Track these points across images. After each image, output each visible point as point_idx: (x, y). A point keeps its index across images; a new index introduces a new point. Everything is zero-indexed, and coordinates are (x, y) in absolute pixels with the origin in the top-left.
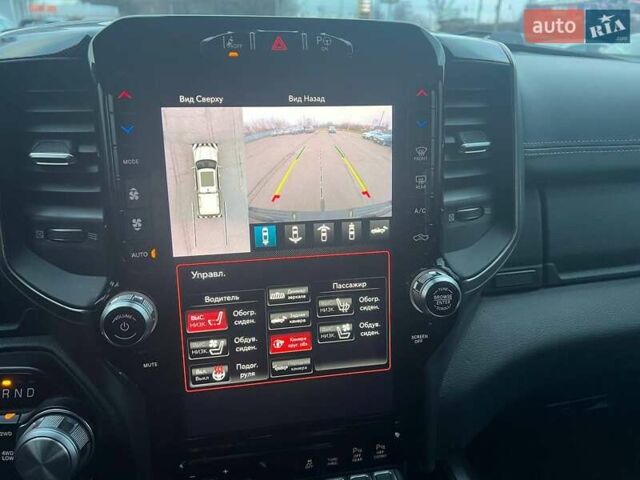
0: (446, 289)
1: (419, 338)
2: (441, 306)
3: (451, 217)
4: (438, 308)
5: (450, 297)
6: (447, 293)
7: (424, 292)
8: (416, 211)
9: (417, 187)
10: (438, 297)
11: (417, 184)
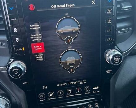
0: (118, 56)
1: (109, 71)
2: (116, 61)
3: (119, 32)
4: (115, 62)
5: (119, 59)
7: (111, 57)
8: (108, 31)
9: (108, 23)
10: (115, 59)
11: (108, 22)
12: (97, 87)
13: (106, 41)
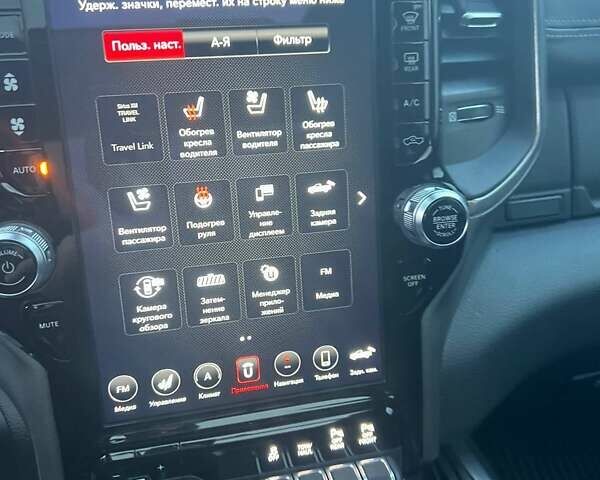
0: (449, 207)
1: (413, 280)
2: (442, 231)
3: (452, 117)
4: (439, 234)
5: (455, 217)
6: (451, 213)
7: (419, 214)
8: (406, 103)
9: (406, 69)
10: (439, 218)
11: (407, 64)
12: (365, 349)
13: (397, 146)
